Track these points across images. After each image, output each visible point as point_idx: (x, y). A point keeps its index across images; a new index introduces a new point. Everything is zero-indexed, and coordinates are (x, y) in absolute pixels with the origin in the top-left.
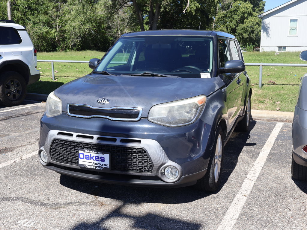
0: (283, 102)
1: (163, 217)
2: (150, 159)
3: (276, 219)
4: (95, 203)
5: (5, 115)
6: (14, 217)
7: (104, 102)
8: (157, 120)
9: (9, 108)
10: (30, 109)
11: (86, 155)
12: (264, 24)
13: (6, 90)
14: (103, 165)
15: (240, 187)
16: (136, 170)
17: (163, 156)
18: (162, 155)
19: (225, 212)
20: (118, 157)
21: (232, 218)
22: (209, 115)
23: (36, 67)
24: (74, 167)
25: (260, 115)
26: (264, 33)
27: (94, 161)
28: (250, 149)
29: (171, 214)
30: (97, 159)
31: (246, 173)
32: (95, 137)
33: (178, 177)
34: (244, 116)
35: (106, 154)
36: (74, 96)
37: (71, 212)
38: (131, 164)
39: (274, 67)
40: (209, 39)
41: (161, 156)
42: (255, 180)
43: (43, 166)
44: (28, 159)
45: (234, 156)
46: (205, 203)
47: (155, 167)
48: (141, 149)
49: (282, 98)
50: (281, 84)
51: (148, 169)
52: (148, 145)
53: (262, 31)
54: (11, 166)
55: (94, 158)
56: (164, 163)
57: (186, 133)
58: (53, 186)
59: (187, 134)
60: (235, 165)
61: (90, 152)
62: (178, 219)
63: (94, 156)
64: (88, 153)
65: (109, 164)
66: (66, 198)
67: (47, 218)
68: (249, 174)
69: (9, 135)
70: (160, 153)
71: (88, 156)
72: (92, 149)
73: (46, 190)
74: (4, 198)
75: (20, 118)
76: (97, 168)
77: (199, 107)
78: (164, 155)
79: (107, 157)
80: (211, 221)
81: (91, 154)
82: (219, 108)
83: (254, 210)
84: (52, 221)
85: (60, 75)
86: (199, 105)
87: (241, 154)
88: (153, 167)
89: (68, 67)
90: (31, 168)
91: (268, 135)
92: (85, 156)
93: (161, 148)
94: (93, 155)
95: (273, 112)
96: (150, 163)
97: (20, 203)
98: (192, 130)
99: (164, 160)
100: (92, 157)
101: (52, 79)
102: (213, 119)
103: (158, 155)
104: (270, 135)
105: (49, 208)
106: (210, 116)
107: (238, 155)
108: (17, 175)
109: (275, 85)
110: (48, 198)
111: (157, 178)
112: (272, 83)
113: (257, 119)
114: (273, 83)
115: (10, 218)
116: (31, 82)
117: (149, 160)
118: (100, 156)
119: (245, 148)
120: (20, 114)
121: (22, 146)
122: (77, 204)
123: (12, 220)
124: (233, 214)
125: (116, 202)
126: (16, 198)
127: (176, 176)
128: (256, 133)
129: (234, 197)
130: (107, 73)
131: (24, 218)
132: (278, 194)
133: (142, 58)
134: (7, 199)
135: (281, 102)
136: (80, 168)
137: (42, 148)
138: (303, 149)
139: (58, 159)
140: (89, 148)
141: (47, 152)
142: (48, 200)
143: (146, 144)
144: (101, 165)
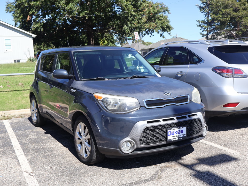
4: (165, 167)
11: (172, 132)
20: (189, 128)
27: (177, 135)
30: (179, 132)
32: (175, 118)
47: (203, 129)
48: (198, 119)
55: (177, 133)
63: (177, 131)
65: (185, 134)
71: (173, 132)
72: (175, 127)
76: (179, 138)
79: (184, 129)
81: (175, 130)
92: (171, 133)
96: (201, 127)
100: (176, 132)
117: (201, 124)
118: (180, 129)
136: (165, 143)
137: (128, 139)
138: (223, 106)
139: (147, 142)
140: (173, 126)
141: (136, 141)
142: (141, 178)
143: (200, 115)
144: (181, 135)
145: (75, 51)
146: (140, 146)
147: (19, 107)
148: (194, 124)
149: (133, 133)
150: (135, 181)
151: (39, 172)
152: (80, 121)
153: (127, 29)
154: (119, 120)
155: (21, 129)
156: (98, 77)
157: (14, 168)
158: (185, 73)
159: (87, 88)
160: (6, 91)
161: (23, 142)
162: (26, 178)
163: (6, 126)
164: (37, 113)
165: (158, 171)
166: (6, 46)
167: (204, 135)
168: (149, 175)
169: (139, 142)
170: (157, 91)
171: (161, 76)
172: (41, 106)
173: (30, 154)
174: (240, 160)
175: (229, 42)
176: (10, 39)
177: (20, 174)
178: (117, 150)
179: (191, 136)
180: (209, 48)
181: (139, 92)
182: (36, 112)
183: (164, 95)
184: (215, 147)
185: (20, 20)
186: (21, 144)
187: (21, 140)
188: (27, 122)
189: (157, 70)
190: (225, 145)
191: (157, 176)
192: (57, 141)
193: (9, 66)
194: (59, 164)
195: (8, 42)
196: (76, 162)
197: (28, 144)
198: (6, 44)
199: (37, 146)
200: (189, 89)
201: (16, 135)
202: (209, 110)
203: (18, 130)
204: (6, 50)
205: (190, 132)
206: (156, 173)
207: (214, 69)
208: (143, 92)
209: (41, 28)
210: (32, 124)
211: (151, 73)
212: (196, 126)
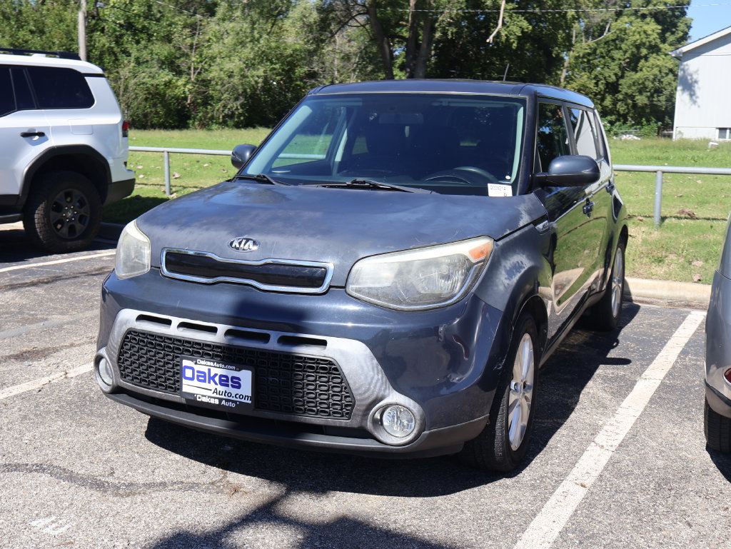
0: (710, 261)
1: (376, 528)
2: (348, 387)
3: (652, 545)
4: (218, 487)
5: (47, 272)
6: (26, 510)
7: (246, 247)
8: (369, 294)
9: (59, 256)
10: (106, 261)
11: (198, 372)
12: (684, 72)
13: (53, 214)
14: (237, 396)
15: (574, 464)
16: (314, 411)
17: (378, 379)
18: (376, 377)
19: (527, 523)
20: (271, 379)
21: (543, 539)
22: (497, 286)
23: (125, 163)
24: (170, 399)
25: (651, 292)
26: (683, 93)
27: (216, 386)
28: (613, 373)
29: (395, 522)
30: (224, 381)
31: (595, 430)
32: (222, 328)
33: (415, 432)
34: (603, 293)
35: (244, 372)
36: (179, 230)
37: (160, 505)
38: (303, 397)
39: (695, 176)
40: (516, 104)
41: (374, 381)
42: (614, 449)
43: (105, 393)
44: (81, 377)
45: (571, 389)
46: (482, 500)
47: (359, 407)
48: (327, 361)
49: (709, 253)
50: (708, 219)
51: (342, 409)
52: (342, 353)
53: (679, 88)
54: (40, 391)
55: (217, 379)
56: (380, 396)
57: (438, 328)
58: (128, 442)
59: (441, 329)
60: (571, 410)
61: (209, 363)
62: (410, 533)
63: (216, 375)
64: (203, 366)
65: (250, 394)
66: (153, 472)
67: (101, 517)
68: (602, 432)
69: (46, 319)
70: (371, 373)
71: (204, 373)
72: (212, 357)
73: (111, 451)
74: (9, 465)
75: (80, 280)
76: (223, 402)
77: (472, 265)
78: (382, 378)
79: (246, 376)
80: (490, 542)
81: (209, 370)
82: (526, 268)
83: (600, 522)
84: (111, 525)
85: (183, 184)
86: (474, 261)
87: (590, 383)
88: (353, 406)
89: (205, 165)
90: (84, 398)
91: (662, 341)
92: (196, 374)
93: (375, 361)
94: (214, 371)
95: (683, 285)
96: (346, 397)
97: (45, 477)
98: (454, 320)
99: (380, 390)
100: (212, 375)
101: (164, 192)
102: (508, 296)
103: (366, 377)
104: (668, 339)
105: (109, 492)
106: (501, 288)
107: (583, 386)
108: (48, 412)
109: (694, 219)
110: (112, 469)
111: (362, 433)
112: (687, 216)
113: (642, 302)
114: (689, 214)
115: (15, 513)
116: (111, 197)
117: (346, 388)
118: (231, 374)
119: (602, 370)
120: (82, 271)
121: (72, 345)
122: (176, 487)
123: (19, 517)
124: (546, 529)
125: (269, 487)
126: (38, 466)
127: (409, 431)
128: (635, 334)
129: (555, 488)
130: (268, 180)
131: (49, 515)
132: (666, 485)
133: (361, 146)
134: (17, 467)
135: (706, 261)
137: (104, 352)
138: (725, 375)
139: (135, 378)
140: (207, 354)
144: (233, 395)
146: (120, 383)
148: (299, 375)
169: (117, 369)
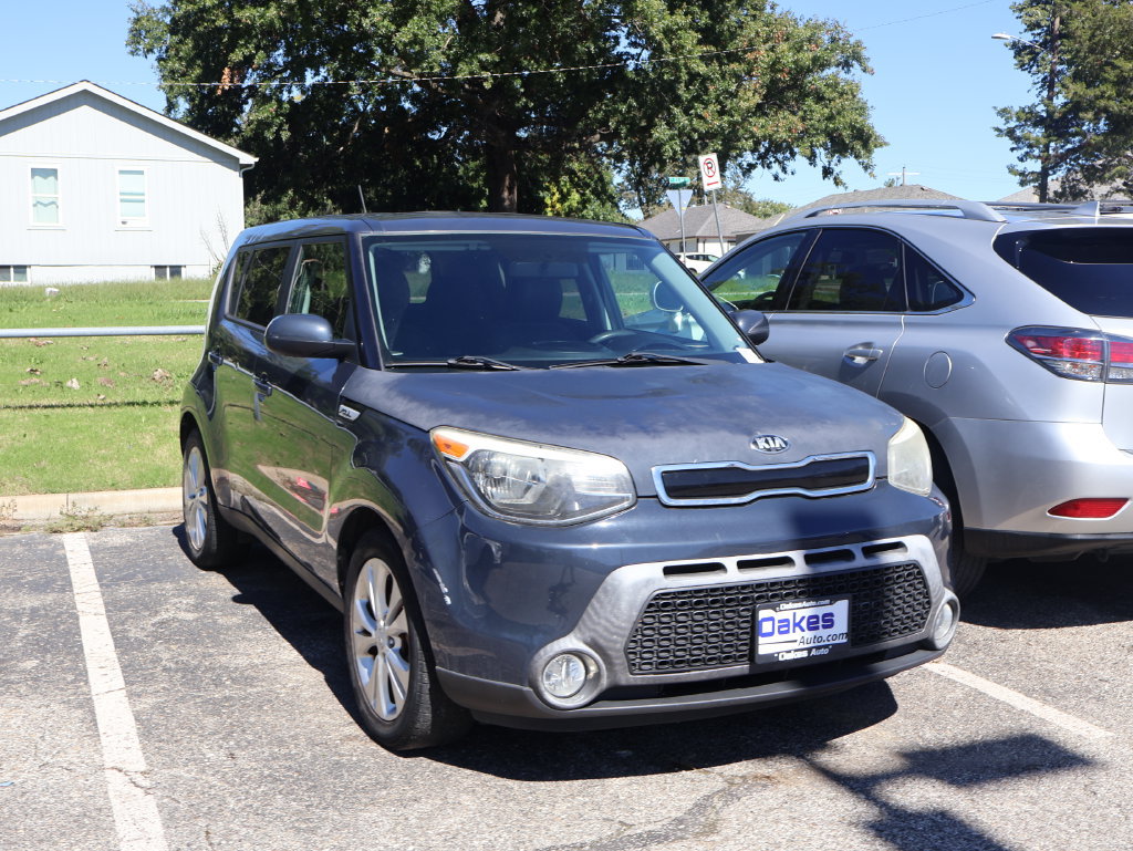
2: (928, 590)
4: (747, 783)
11: (780, 621)
14: (830, 638)
16: (898, 631)
19: (996, 700)
20: (863, 604)
21: (1036, 705)
27: (803, 634)
30: (813, 624)
32: (797, 556)
47: (932, 612)
48: (912, 564)
51: (920, 620)
52: (923, 552)
55: (804, 624)
61: (796, 605)
63: (803, 618)
64: (787, 611)
65: (845, 631)
71: (787, 620)
72: (796, 597)
76: (814, 652)
79: (841, 609)
81: (795, 614)
88: (929, 612)
92: (777, 625)
94: (800, 614)
96: (926, 603)
100: (797, 621)
105: (691, 837)
117: (926, 592)
118: (820, 611)
124: (1016, 699)
129: (930, 671)
136: (747, 672)
137: (571, 641)
138: (1052, 512)
139: (661, 663)
140: (787, 595)
141: (610, 652)
142: (626, 824)
143: (919, 549)
144: (824, 638)
145: (372, 233)
146: (628, 679)
147: (142, 476)
148: (890, 590)
149: (595, 618)
150: (594, 838)
151: (174, 771)
152: (371, 552)
153: (672, 138)
154: (538, 556)
155: (134, 576)
156: (466, 357)
157: (69, 750)
158: (887, 350)
159: (405, 402)
160: (92, 406)
161: (131, 635)
162: (111, 794)
163: (70, 562)
164: (206, 506)
165: (707, 798)
166: (122, 201)
167: (940, 643)
168: (664, 812)
169: (620, 661)
170: (724, 427)
171: (762, 362)
172: (223, 480)
173: (151, 689)
174: (1104, 766)
175: (1097, 213)
176: (141, 173)
177: (92, 779)
178: (521, 691)
179: (875, 642)
180: (999, 237)
181: (636, 432)
182: (202, 503)
183: (753, 447)
184: (998, 702)
185: (192, 87)
186: (122, 643)
187: (123, 624)
188: (166, 547)
189: (751, 331)
190: (1046, 694)
191: (702, 820)
192: (282, 639)
193: (129, 293)
194: (270, 743)
195: (131, 183)
196: (349, 738)
197: (151, 646)
198: (121, 194)
199: (186, 655)
200: (877, 425)
201: (106, 604)
202: (986, 527)
203: (118, 579)
204: (124, 223)
205: (865, 625)
206: (701, 807)
207: (1019, 339)
208: (655, 431)
209: (280, 127)
210: (185, 557)
211: (719, 346)
212: (900, 598)
